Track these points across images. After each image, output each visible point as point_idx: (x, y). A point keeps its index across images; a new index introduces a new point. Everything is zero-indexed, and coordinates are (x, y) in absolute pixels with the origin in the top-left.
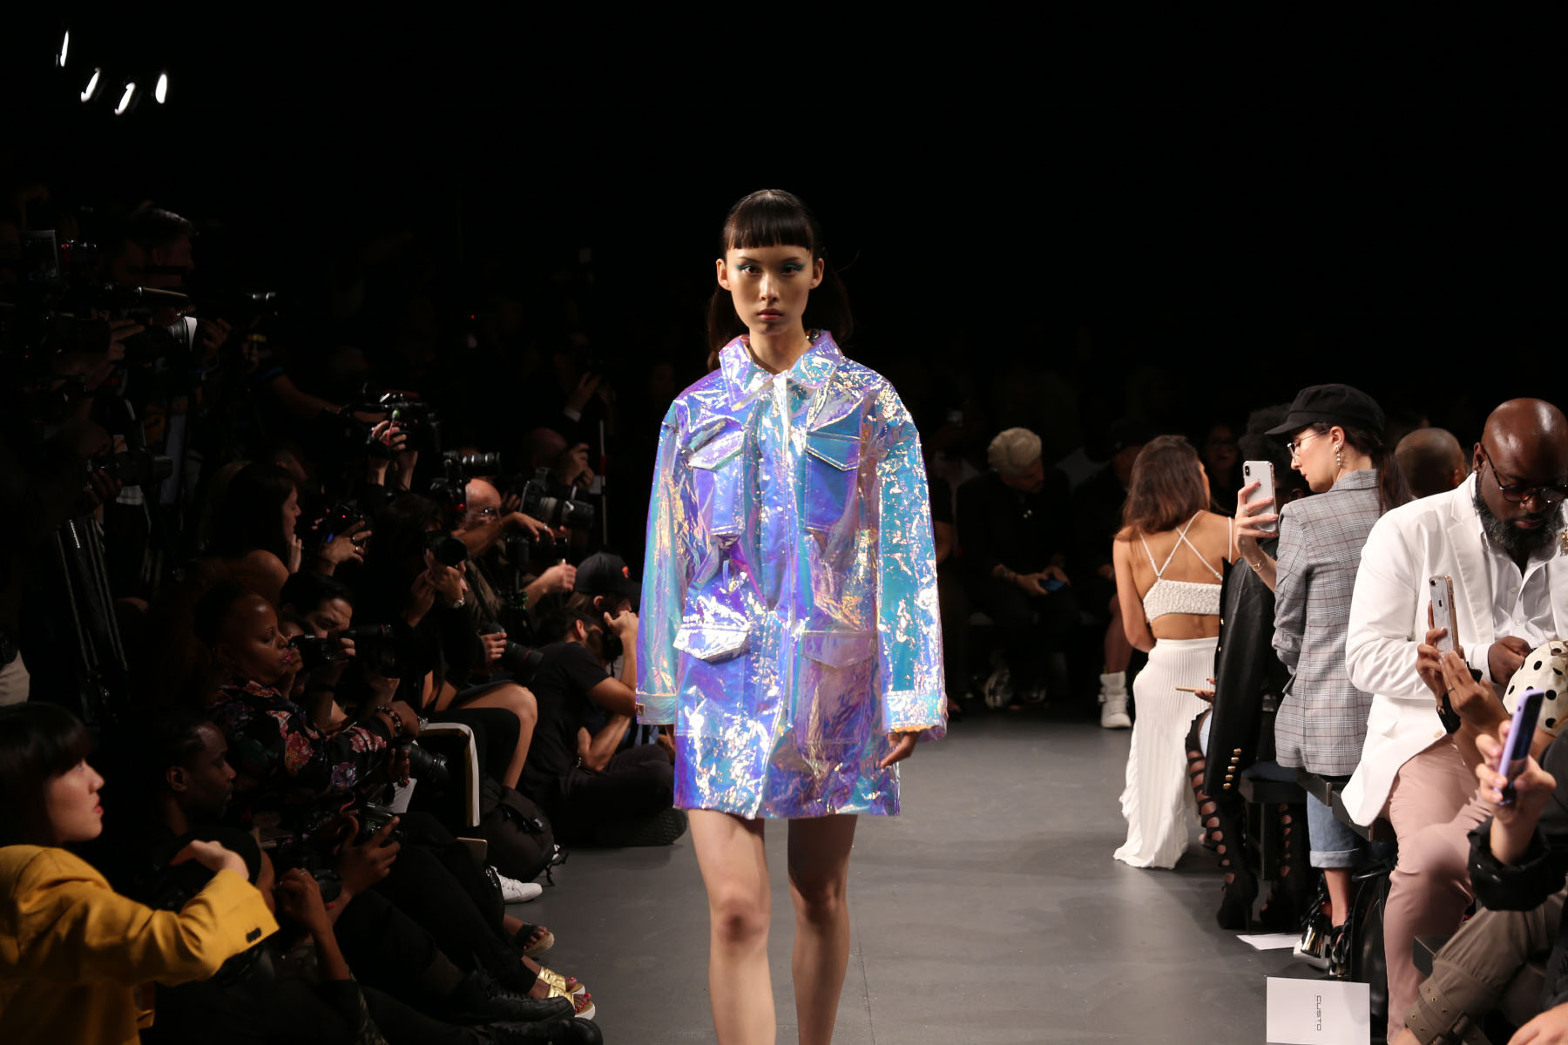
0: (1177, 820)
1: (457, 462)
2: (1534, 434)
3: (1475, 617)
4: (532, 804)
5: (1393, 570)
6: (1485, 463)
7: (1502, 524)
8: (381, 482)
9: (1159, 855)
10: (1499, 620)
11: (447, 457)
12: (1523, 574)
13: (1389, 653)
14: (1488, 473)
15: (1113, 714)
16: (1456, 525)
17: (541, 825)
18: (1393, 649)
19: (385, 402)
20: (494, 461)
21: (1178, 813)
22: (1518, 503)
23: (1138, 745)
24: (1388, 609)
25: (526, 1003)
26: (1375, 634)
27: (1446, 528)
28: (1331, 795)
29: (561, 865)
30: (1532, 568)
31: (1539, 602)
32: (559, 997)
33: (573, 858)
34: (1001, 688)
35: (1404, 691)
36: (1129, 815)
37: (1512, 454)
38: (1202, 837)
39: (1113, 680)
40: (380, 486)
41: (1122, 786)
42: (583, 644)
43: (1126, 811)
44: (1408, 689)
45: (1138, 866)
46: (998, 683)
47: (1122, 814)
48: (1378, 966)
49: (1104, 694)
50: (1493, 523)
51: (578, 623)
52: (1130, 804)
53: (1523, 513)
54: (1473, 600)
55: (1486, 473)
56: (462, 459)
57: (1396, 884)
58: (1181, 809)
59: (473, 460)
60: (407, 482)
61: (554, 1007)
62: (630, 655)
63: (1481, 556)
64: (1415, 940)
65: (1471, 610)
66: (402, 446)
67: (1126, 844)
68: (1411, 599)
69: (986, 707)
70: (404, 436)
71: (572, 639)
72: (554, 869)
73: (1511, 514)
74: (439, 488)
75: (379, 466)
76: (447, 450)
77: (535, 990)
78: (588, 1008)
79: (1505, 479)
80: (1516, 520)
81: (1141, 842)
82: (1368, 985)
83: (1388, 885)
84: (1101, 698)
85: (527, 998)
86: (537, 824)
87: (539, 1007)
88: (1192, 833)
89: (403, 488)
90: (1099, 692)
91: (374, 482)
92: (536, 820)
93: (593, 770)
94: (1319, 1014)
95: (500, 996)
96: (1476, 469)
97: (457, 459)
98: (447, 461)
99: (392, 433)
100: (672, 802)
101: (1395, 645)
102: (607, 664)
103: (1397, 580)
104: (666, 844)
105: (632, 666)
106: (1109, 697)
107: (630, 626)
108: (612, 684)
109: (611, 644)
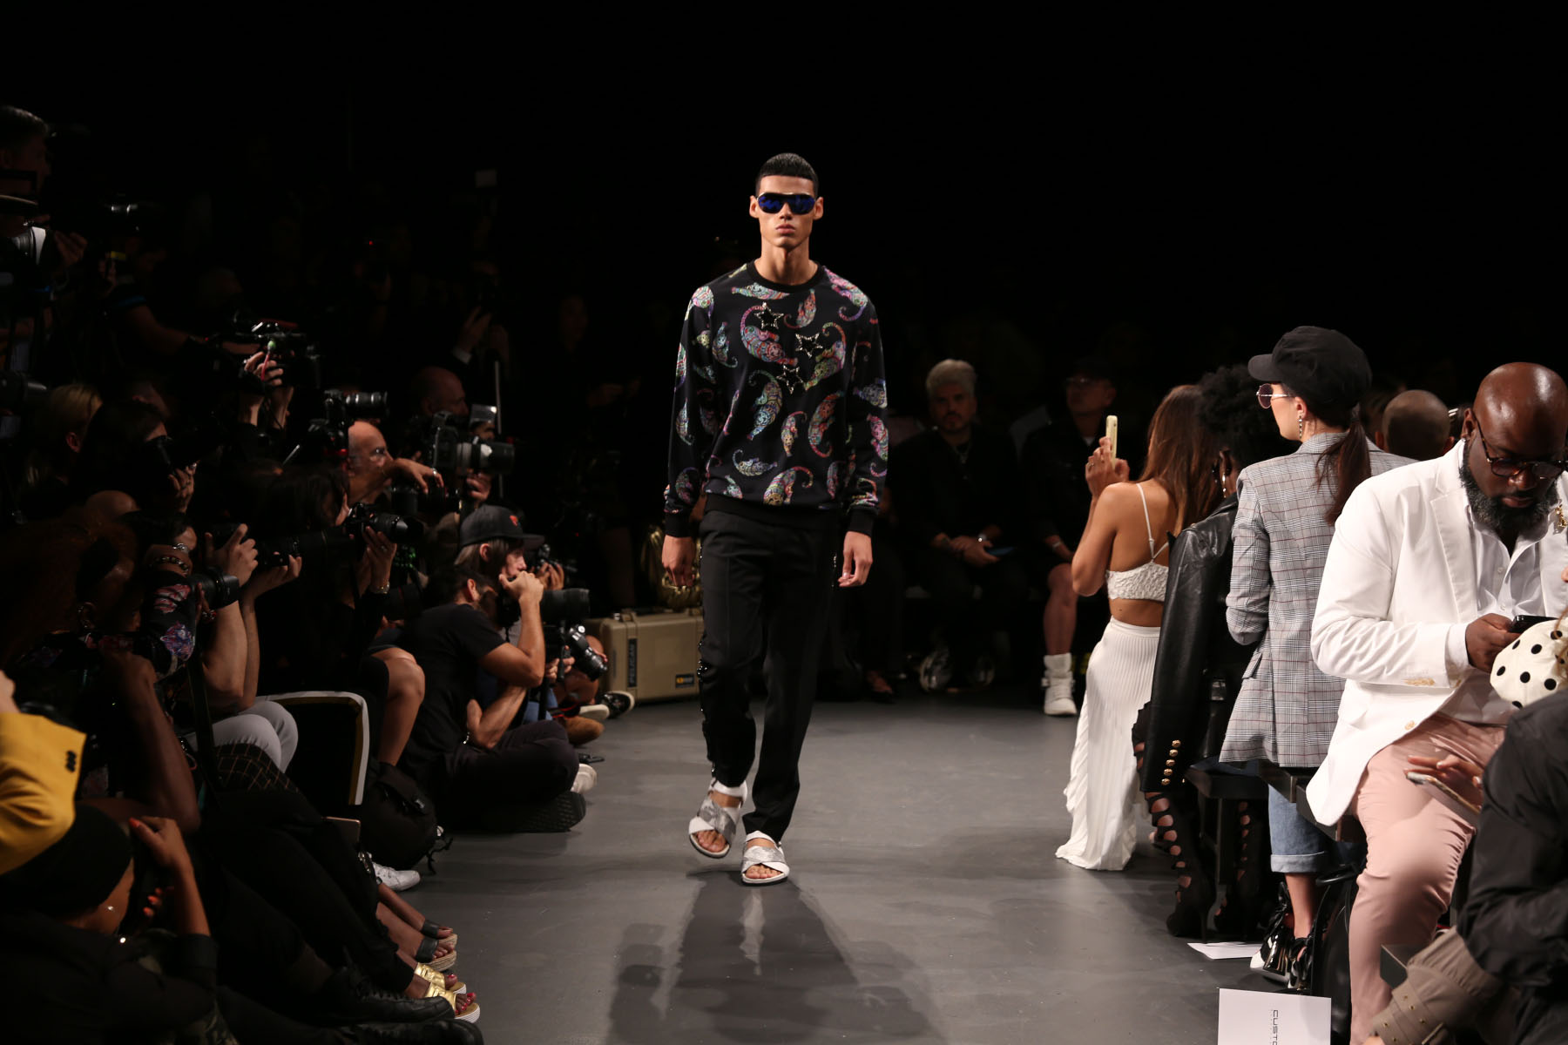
1: (339, 402)
2: (1529, 403)
3: (1456, 599)
5: (1369, 545)
6: (1475, 432)
7: (1489, 500)
8: (254, 421)
11: (328, 396)
12: (1511, 553)
13: (1357, 634)
14: (1477, 443)
15: (1059, 699)
16: (1440, 497)
17: (422, 806)
18: (1362, 629)
19: (259, 331)
20: (381, 401)
22: (1507, 478)
24: (1360, 586)
25: (401, 1003)
26: (1345, 613)
27: (1429, 501)
28: (1295, 791)
29: (444, 850)
30: (1522, 546)
31: (1528, 584)
33: (458, 842)
34: (939, 668)
36: (1073, 809)
37: (1503, 424)
38: (1152, 835)
39: (1059, 664)
40: (253, 426)
41: (1066, 779)
42: (475, 606)
43: (1070, 805)
44: (1376, 673)
45: (1083, 866)
46: (935, 663)
47: (1066, 809)
48: (1341, 979)
49: (1048, 678)
50: (1480, 496)
51: (470, 583)
52: (1074, 797)
53: (1512, 490)
54: (1456, 580)
55: (1475, 443)
56: (345, 398)
57: (1364, 889)
59: (357, 400)
60: (282, 419)
61: (431, 1009)
62: (528, 621)
63: (1467, 532)
64: (1383, 950)
65: (1454, 592)
66: (278, 382)
67: (1069, 843)
68: (1387, 577)
69: (921, 690)
70: (280, 371)
71: (462, 601)
72: (435, 856)
73: (1498, 490)
74: (319, 430)
75: (252, 404)
76: (329, 388)
77: (412, 987)
78: (472, 1010)
79: (1494, 450)
80: (1505, 497)
81: (1086, 841)
82: (1330, 999)
83: (1355, 889)
84: (1044, 682)
85: (401, 998)
86: (418, 805)
87: (413, 1009)
89: (278, 427)
90: (1042, 675)
92: (418, 801)
93: (482, 747)
94: (1275, 1030)
95: (371, 995)
96: (1465, 437)
97: (340, 398)
98: (327, 400)
99: (267, 366)
100: (571, 785)
101: (1365, 625)
102: (501, 629)
103: (1371, 553)
104: (563, 831)
105: (530, 632)
106: (1054, 682)
107: (531, 587)
108: (508, 651)
109: (507, 608)
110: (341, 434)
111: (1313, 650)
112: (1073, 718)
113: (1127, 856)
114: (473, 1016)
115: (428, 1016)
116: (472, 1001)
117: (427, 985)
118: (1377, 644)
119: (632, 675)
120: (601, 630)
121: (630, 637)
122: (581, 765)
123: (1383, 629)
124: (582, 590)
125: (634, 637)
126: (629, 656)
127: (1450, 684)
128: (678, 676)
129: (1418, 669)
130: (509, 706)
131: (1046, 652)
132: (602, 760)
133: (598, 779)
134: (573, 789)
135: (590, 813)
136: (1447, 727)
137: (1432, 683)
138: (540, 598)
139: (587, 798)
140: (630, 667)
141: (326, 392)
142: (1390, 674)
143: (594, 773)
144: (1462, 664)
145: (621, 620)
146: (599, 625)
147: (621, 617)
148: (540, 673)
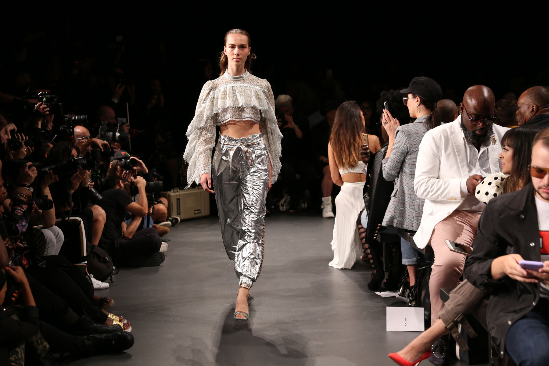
0: (352, 250)
1: (70, 119)
2: (481, 98)
3: (461, 169)
4: (104, 251)
5: (431, 152)
6: (464, 111)
7: (471, 133)
8: (40, 127)
9: (345, 264)
10: (470, 170)
11: (66, 117)
12: (479, 152)
13: (430, 184)
15: (328, 212)
16: (454, 135)
17: (108, 259)
18: (431, 182)
19: (40, 95)
20: (85, 118)
21: (352, 248)
22: (476, 125)
23: (337, 223)
24: (430, 167)
25: (104, 327)
26: (425, 176)
27: (450, 136)
28: (409, 238)
29: (116, 275)
30: (482, 150)
31: (485, 163)
32: (117, 324)
33: (121, 272)
34: (286, 204)
35: (435, 198)
36: (334, 249)
37: (473, 106)
38: (361, 257)
39: (327, 200)
40: (39, 128)
41: (331, 238)
42: (123, 189)
43: (333, 248)
44: (437, 197)
45: (338, 268)
46: (285, 202)
47: (331, 249)
49: (323, 205)
50: (468, 133)
51: (120, 181)
52: (334, 245)
53: (478, 128)
54: (460, 162)
55: (464, 115)
56: (72, 118)
57: (434, 270)
58: (353, 246)
59: (76, 118)
60: (50, 127)
61: (115, 328)
62: (142, 193)
63: (464, 146)
65: (460, 167)
66: (48, 113)
67: (333, 260)
68: (438, 163)
69: (280, 211)
70: (48, 109)
71: (118, 188)
72: (113, 276)
73: (474, 129)
74: (63, 129)
75: (39, 121)
76: (66, 115)
77: (107, 322)
78: (129, 328)
79: (471, 116)
80: (476, 131)
81: (338, 259)
82: (424, 308)
83: (431, 270)
84: (322, 207)
85: (104, 325)
86: (106, 259)
87: (108, 329)
88: (358, 255)
89: (49, 129)
91: (37, 127)
92: (106, 258)
93: (128, 238)
94: (406, 320)
95: (93, 325)
96: (461, 113)
97: (70, 118)
98: (66, 118)
99: (43, 107)
100: (159, 250)
101: (432, 180)
102: (132, 197)
103: (433, 156)
104: (157, 266)
105: (142, 197)
106: (326, 206)
107: (141, 182)
108: (134, 204)
109: (134, 190)
110: (71, 130)
111: (415, 190)
112: (332, 218)
113: (353, 264)
114: (129, 330)
115: (114, 331)
116: (129, 325)
117: (112, 321)
118: (437, 187)
119: (179, 211)
120: (167, 196)
121: (178, 197)
122: (162, 243)
123: (438, 182)
124: (160, 182)
125: (179, 197)
126: (177, 204)
127: (462, 199)
128: (195, 211)
129: (451, 195)
130: (137, 223)
131: (323, 197)
132: (170, 241)
133: (169, 247)
134: (160, 251)
135: (167, 259)
136: (460, 214)
137: (456, 199)
138: (145, 185)
139: (165, 254)
140: (178, 208)
141: (65, 116)
142: (442, 197)
143: (167, 245)
144: (466, 192)
145: (174, 192)
146: (166, 193)
147: (174, 191)
148: (146, 211)
